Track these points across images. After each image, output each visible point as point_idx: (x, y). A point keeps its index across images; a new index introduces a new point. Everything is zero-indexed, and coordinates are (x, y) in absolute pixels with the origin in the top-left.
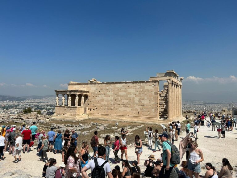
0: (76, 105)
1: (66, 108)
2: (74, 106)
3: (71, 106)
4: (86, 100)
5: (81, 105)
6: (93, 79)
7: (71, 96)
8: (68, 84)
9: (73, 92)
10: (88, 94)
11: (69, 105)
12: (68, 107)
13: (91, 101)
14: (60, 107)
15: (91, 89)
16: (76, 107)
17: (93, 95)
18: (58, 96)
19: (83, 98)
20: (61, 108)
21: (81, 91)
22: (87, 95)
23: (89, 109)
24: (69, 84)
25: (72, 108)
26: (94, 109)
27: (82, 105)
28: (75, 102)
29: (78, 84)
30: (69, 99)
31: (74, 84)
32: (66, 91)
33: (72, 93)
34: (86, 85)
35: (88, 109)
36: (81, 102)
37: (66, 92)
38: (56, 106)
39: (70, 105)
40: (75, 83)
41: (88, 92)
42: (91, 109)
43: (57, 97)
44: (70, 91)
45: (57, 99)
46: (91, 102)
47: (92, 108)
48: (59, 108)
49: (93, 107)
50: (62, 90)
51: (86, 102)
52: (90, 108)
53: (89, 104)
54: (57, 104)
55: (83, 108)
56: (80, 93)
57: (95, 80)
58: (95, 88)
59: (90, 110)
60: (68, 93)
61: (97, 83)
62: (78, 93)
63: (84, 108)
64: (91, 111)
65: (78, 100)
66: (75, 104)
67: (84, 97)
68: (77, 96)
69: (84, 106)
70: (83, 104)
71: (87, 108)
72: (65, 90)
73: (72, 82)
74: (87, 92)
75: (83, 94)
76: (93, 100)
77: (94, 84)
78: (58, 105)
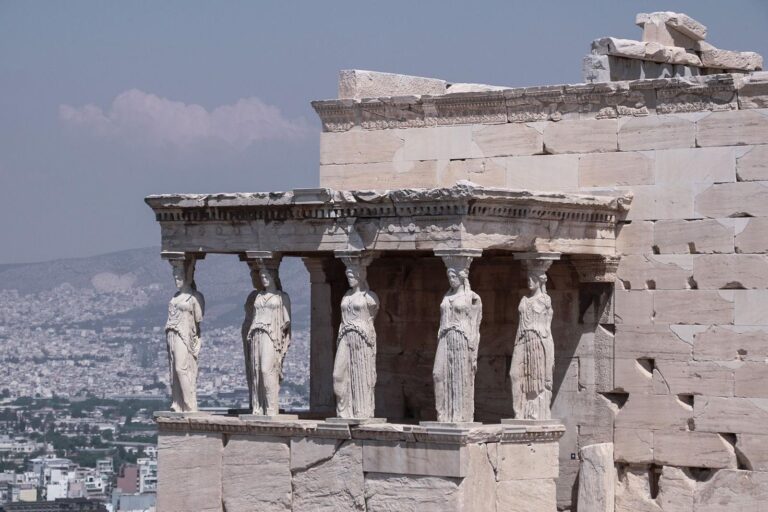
0: (456, 411)
1: (306, 451)
2: (425, 427)
3: (382, 425)
4: (588, 340)
5: (521, 404)
6: (657, 19)
7: (372, 284)
8: (319, 107)
9: (398, 219)
10: (605, 244)
11: (345, 414)
12: (341, 441)
13: (652, 346)
14: (225, 433)
15: (646, 178)
16: (452, 442)
17: (686, 262)
18: (192, 288)
19: (537, 309)
20: (238, 445)
21: (516, 209)
22: (597, 262)
23: (622, 467)
24: (334, 113)
25: (397, 458)
26: (700, 473)
27: (532, 410)
28: (440, 367)
29: (452, 108)
30: (348, 320)
31: (408, 111)
32: (309, 212)
33: (394, 238)
34: (574, 124)
35: (613, 471)
36: (516, 369)
37: (305, 229)
38: (163, 417)
39: (358, 405)
40: (405, 86)
41: (610, 216)
42: (654, 471)
43: (185, 300)
44: (366, 213)
45: (184, 325)
46: (650, 364)
47: (677, 451)
48: (216, 442)
49: (686, 439)
50: (247, 198)
51: (586, 368)
52: (648, 457)
53: (620, 397)
54: (178, 394)
55: (546, 460)
56: (497, 239)
57: (681, 36)
58: (715, 162)
59: (639, 483)
60: (338, 241)
61: (739, 81)
62: (474, 241)
63: (553, 449)
64: (655, 492)
65: (474, 337)
66: (440, 389)
67: (551, 287)
68: (459, 275)
69: (557, 426)
70: (545, 397)
71: (606, 451)
72: (287, 198)
73: (367, 84)
74: (594, 217)
75: (542, 245)
76: (686, 333)
77: (702, 97)
78: (195, 413)
